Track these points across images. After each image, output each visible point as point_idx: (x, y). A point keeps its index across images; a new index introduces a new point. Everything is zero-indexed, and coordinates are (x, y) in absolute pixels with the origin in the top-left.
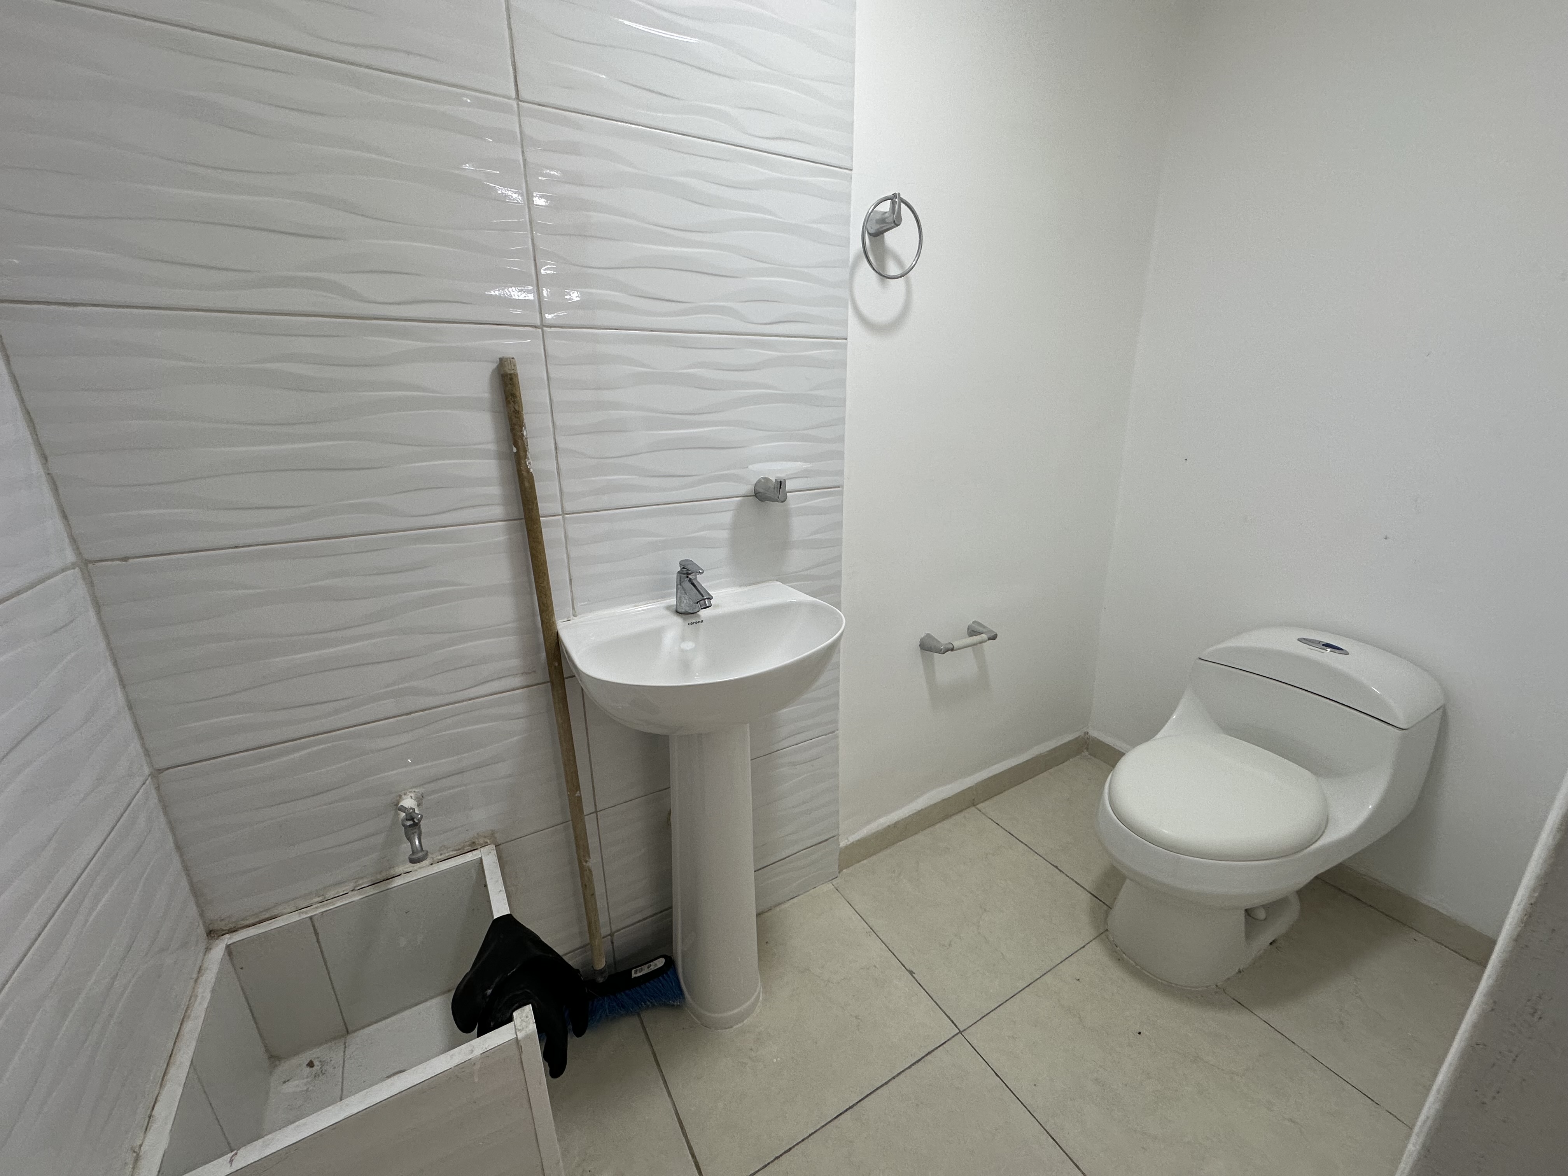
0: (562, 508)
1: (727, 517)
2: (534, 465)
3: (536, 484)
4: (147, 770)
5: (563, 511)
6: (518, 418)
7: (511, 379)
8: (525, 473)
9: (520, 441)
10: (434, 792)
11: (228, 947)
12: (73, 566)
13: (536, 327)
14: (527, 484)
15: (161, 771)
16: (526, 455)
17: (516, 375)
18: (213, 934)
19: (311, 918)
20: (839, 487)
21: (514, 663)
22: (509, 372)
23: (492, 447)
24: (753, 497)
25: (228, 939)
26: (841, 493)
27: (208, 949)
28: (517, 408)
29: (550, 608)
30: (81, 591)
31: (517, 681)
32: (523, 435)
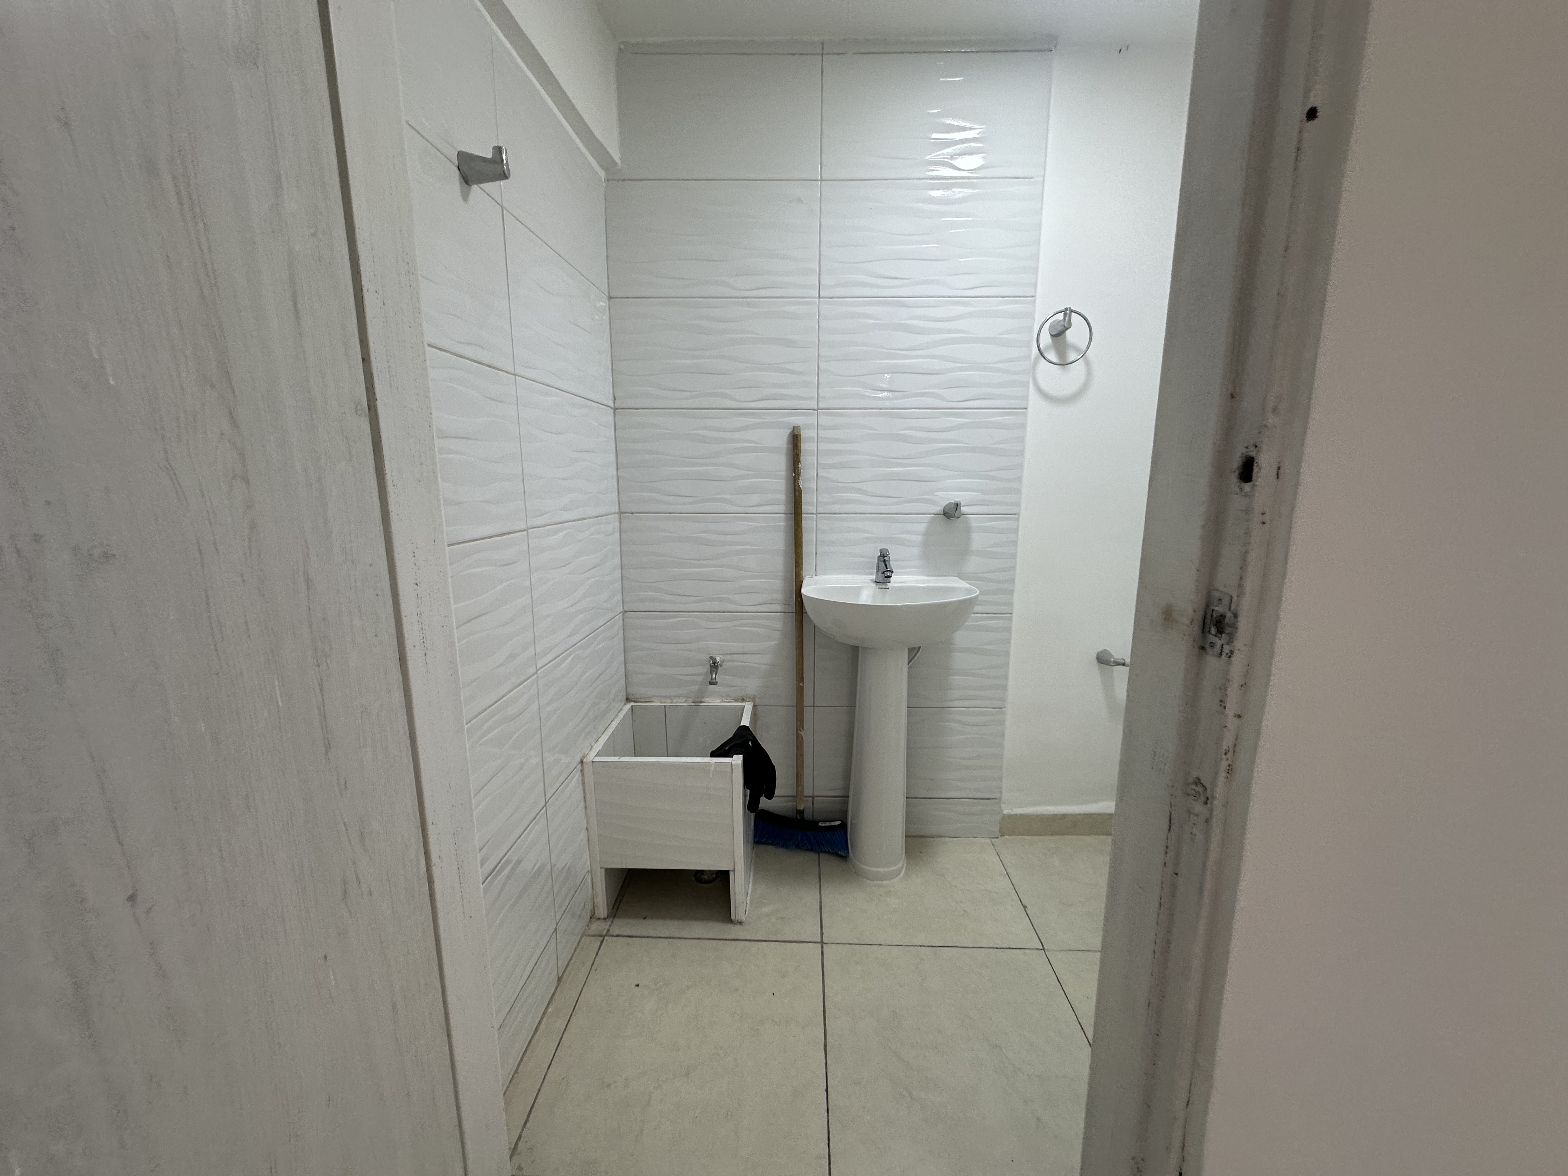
0: (817, 510)
1: (922, 527)
2: (802, 483)
3: (803, 495)
4: (621, 610)
5: (816, 512)
6: (798, 457)
7: (797, 437)
8: (797, 488)
9: (797, 470)
10: (730, 661)
11: (632, 706)
12: (617, 513)
13: (814, 410)
14: (797, 493)
15: (626, 612)
16: (799, 477)
17: (800, 435)
18: (628, 700)
19: (665, 706)
20: (1015, 514)
21: (780, 597)
22: (796, 434)
23: (784, 473)
24: (942, 515)
25: (633, 704)
26: (1018, 519)
27: (625, 704)
28: (798, 452)
29: (800, 566)
30: (617, 524)
31: (778, 608)
32: (799, 467)
